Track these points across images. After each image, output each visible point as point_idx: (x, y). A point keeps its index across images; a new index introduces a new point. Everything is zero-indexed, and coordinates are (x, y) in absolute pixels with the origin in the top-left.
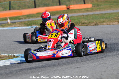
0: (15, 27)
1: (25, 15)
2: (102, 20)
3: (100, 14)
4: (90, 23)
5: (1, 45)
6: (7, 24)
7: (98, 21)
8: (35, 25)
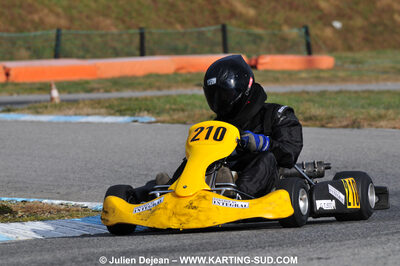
0: (76, 115)
1: (107, 80)
2: (373, 112)
3: (364, 92)
4: (332, 117)
5: (35, 171)
6: (49, 104)
7: (362, 113)
8: (146, 113)
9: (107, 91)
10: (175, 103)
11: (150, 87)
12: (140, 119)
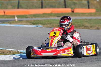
0: (21, 25)
1: (32, 15)
4: (92, 26)
5: (7, 41)
6: (14, 21)
7: (100, 25)
8: (40, 24)
10: (49, 22)
11: (44, 17)
12: (39, 26)
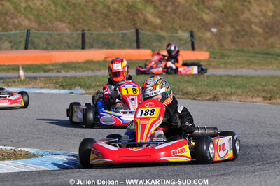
0: (33, 88)
2: (228, 90)
3: (225, 76)
4: (200, 93)
6: (17, 80)
7: (220, 91)
8: (79, 87)
9: (58, 72)
10: (99, 81)
11: (87, 69)
